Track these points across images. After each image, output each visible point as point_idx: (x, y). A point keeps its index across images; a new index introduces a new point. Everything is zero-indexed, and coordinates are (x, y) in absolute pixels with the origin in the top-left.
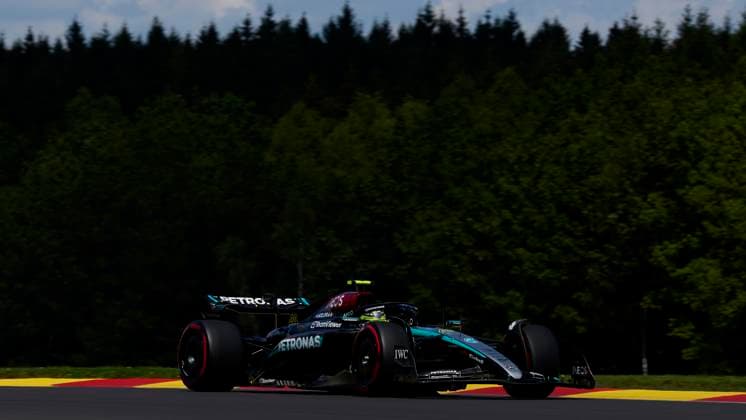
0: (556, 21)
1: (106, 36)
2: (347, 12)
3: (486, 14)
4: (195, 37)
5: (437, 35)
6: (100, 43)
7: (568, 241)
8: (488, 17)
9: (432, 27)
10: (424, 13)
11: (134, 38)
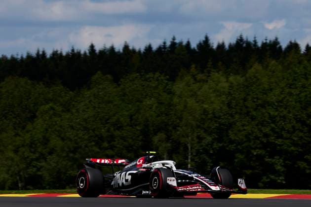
0: (295, 41)
1: (105, 50)
2: (207, 38)
3: (265, 38)
4: (142, 50)
5: (245, 47)
6: (102, 52)
8: (266, 40)
9: (243, 44)
10: (239, 38)
11: (117, 50)
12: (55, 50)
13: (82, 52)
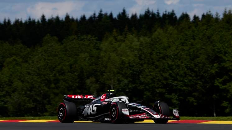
0: (186, 13)
1: (52, 19)
2: (124, 11)
4: (79, 19)
5: (151, 17)
6: (51, 21)
7: (190, 78)
8: (166, 12)
9: (150, 15)
10: (147, 11)
11: (61, 19)
12: (17, 19)
13: (36, 21)
